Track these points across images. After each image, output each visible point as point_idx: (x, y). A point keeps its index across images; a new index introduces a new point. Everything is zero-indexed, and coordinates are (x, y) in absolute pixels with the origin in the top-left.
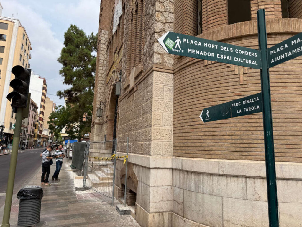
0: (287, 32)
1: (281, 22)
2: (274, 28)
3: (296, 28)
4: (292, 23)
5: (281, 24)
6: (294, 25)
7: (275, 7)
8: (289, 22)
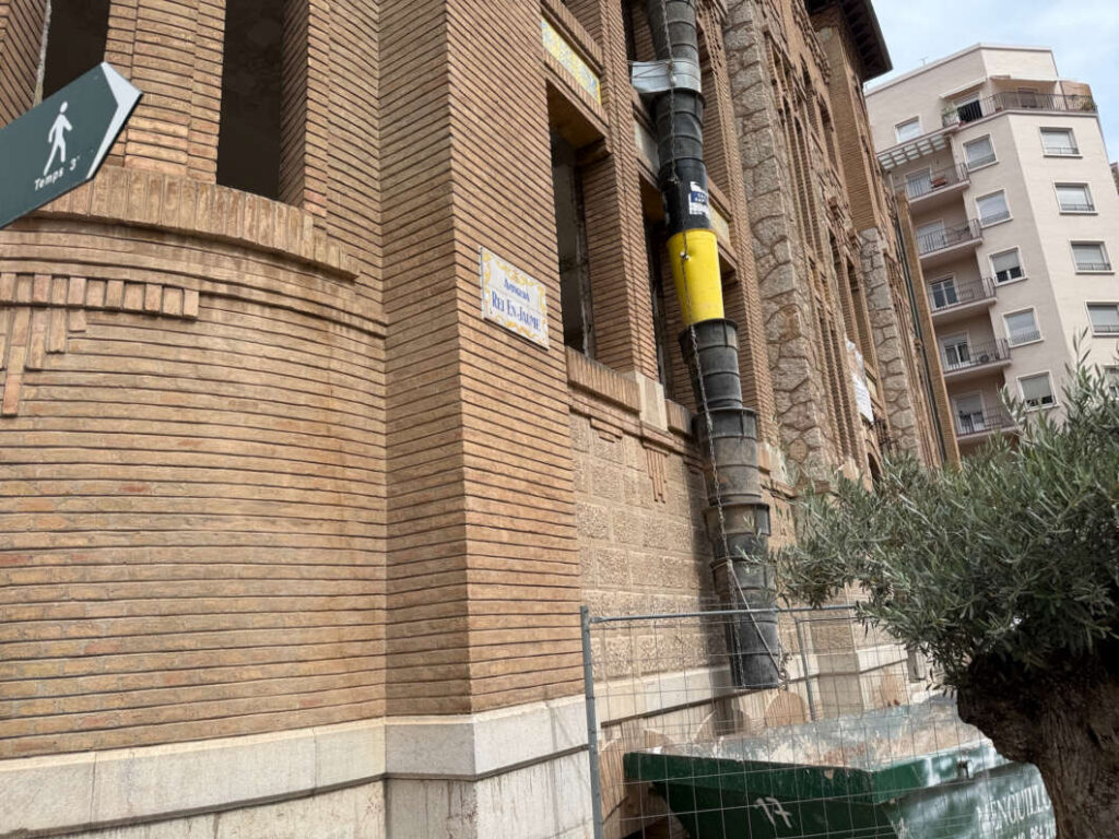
0: (225, 236)
1: (204, 196)
2: (174, 211)
3: (262, 228)
4: (247, 209)
5: (206, 204)
6: (253, 220)
7: (195, 139)
8: (235, 202)
